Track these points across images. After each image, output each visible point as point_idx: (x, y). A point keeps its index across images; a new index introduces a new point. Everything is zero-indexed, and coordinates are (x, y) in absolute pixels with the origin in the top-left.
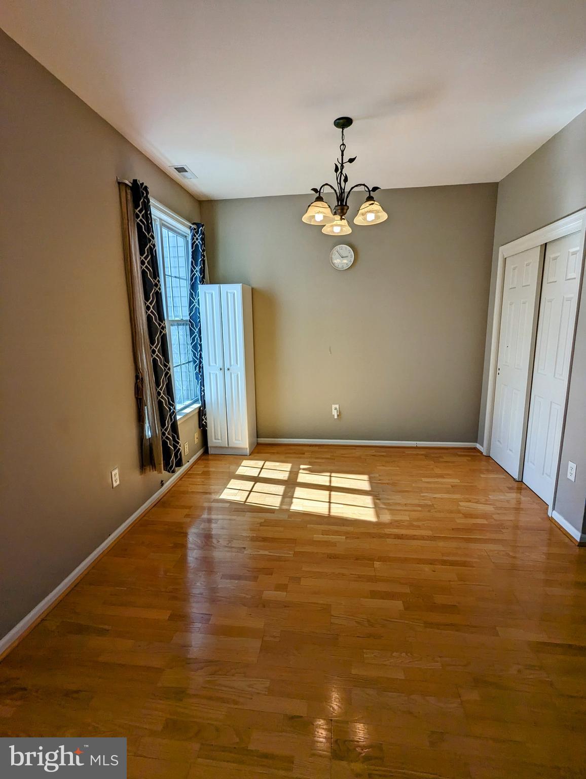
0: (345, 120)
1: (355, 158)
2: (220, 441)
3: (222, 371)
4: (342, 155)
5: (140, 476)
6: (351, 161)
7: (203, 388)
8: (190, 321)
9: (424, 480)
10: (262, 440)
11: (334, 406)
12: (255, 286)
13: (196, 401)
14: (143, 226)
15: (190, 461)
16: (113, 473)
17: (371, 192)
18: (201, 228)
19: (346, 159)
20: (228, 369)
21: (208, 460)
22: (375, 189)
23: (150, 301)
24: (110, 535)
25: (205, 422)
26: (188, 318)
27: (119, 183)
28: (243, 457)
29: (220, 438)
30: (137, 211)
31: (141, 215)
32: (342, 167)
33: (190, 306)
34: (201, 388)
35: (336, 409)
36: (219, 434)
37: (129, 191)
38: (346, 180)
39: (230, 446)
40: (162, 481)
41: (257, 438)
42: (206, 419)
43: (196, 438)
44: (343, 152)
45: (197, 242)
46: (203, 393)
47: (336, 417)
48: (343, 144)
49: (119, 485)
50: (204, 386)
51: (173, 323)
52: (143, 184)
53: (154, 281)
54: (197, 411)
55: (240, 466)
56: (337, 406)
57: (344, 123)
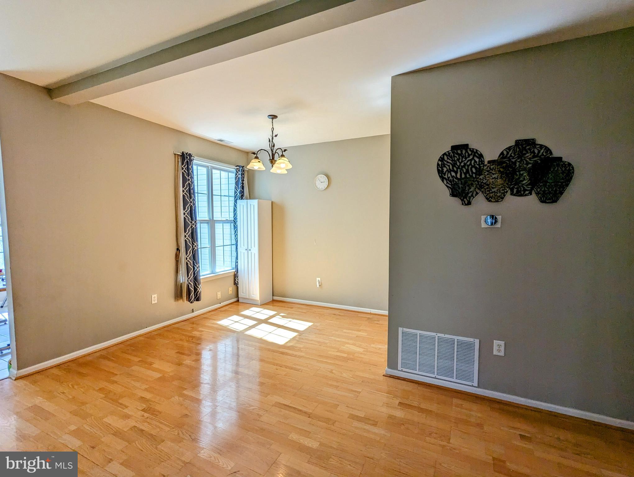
0: (273, 116)
1: (277, 135)
2: (245, 294)
3: (247, 251)
4: (273, 133)
5: (174, 303)
6: (276, 136)
7: (237, 261)
8: (234, 221)
9: (345, 331)
10: (275, 298)
11: (318, 279)
12: (273, 200)
13: (233, 269)
14: (185, 173)
15: (221, 304)
16: (153, 296)
17: (283, 152)
18: (241, 168)
19: (274, 136)
20: (250, 250)
21: (239, 305)
22: (285, 150)
23: (186, 210)
24: (146, 327)
25: (237, 281)
26: (233, 219)
27: (175, 154)
28: (256, 305)
29: (244, 292)
30: (183, 166)
31: (184, 168)
32: (273, 139)
33: (234, 212)
34: (236, 261)
35: (319, 281)
36: (244, 290)
37: (179, 157)
38: (274, 146)
39: (250, 298)
40: (193, 309)
41: (273, 296)
42: (238, 280)
43: (230, 291)
44: (272, 132)
45: (239, 176)
46: (237, 264)
47: (318, 286)
48: (273, 128)
49: (156, 303)
50: (238, 260)
51: (203, 222)
52: (187, 153)
53: (190, 200)
54: (233, 274)
55: (248, 309)
56: (319, 279)
57: (274, 117)
